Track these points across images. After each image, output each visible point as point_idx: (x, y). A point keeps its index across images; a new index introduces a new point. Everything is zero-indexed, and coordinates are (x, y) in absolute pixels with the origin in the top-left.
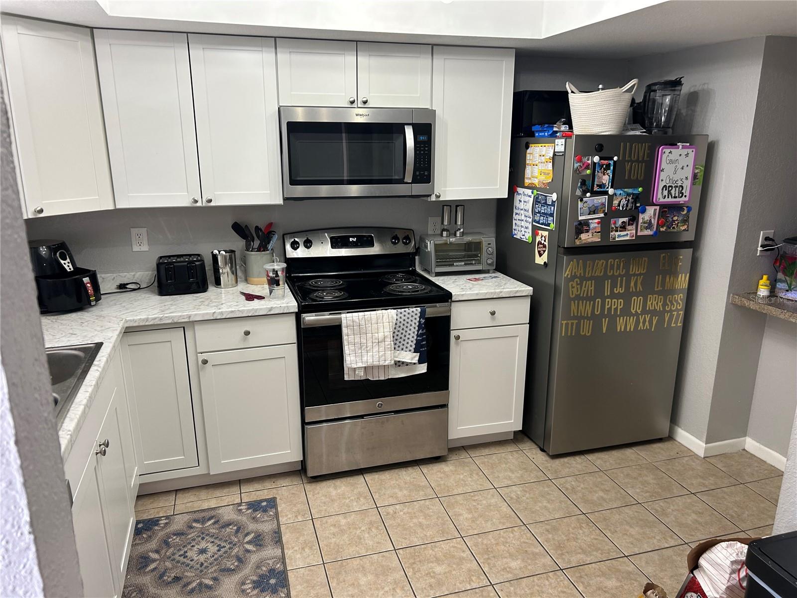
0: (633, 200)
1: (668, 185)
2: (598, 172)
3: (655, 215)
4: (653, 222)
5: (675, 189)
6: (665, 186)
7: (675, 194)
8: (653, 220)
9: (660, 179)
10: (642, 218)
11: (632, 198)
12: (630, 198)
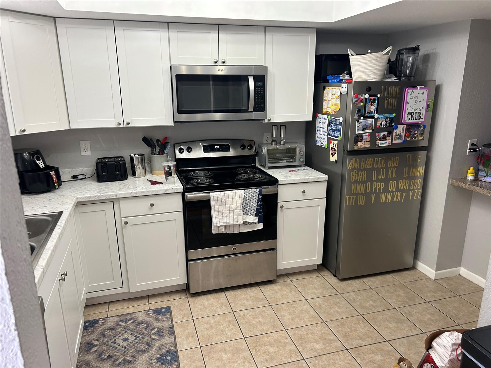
0: (389, 121)
1: (411, 112)
2: (368, 104)
3: (404, 130)
4: (402, 135)
6: (409, 112)
7: (416, 117)
9: (406, 109)
10: (396, 132)
11: (389, 120)
12: (388, 120)
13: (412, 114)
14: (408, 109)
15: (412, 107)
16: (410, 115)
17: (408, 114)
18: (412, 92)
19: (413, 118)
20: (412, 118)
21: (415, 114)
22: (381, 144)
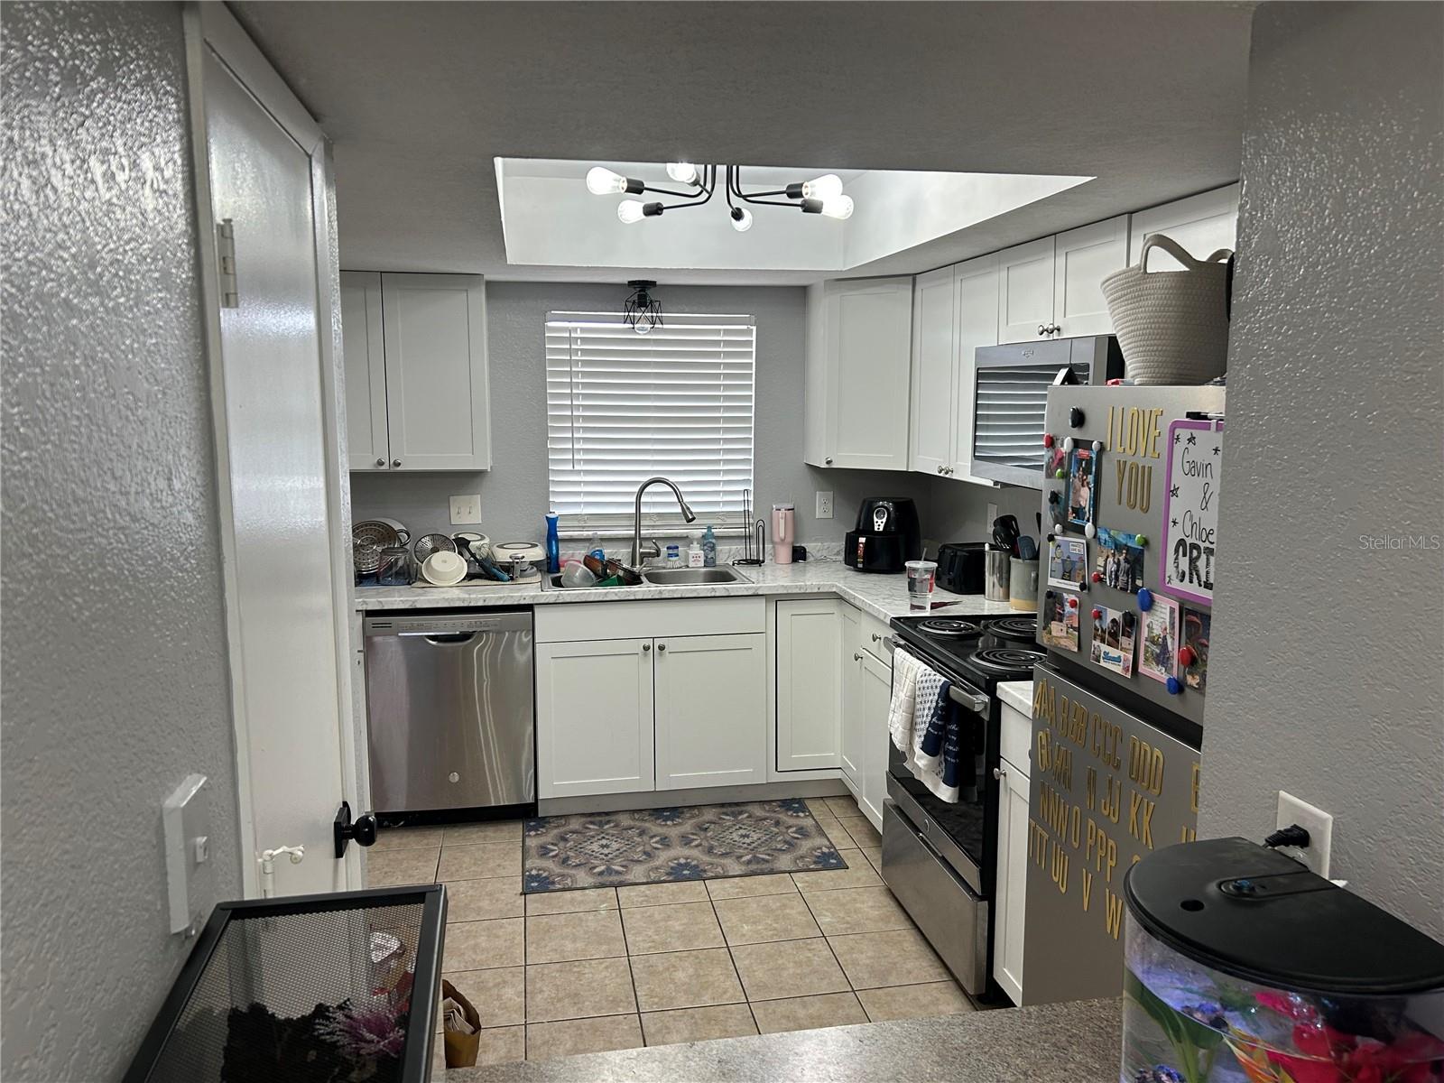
0: (1127, 566)
1: (1189, 541)
2: (1074, 476)
3: (1174, 627)
4: (1170, 649)
5: (1208, 559)
6: (1181, 542)
7: (1207, 573)
8: (1169, 641)
9: (1171, 520)
10: (1148, 626)
11: (1126, 560)
12: (1121, 558)
13: (1191, 553)
14: (1175, 523)
15: (1191, 517)
16: (1184, 555)
17: (1177, 551)
18: (1190, 440)
19: (1195, 577)
20: (1191, 574)
21: (1204, 556)
22: (1107, 657)
